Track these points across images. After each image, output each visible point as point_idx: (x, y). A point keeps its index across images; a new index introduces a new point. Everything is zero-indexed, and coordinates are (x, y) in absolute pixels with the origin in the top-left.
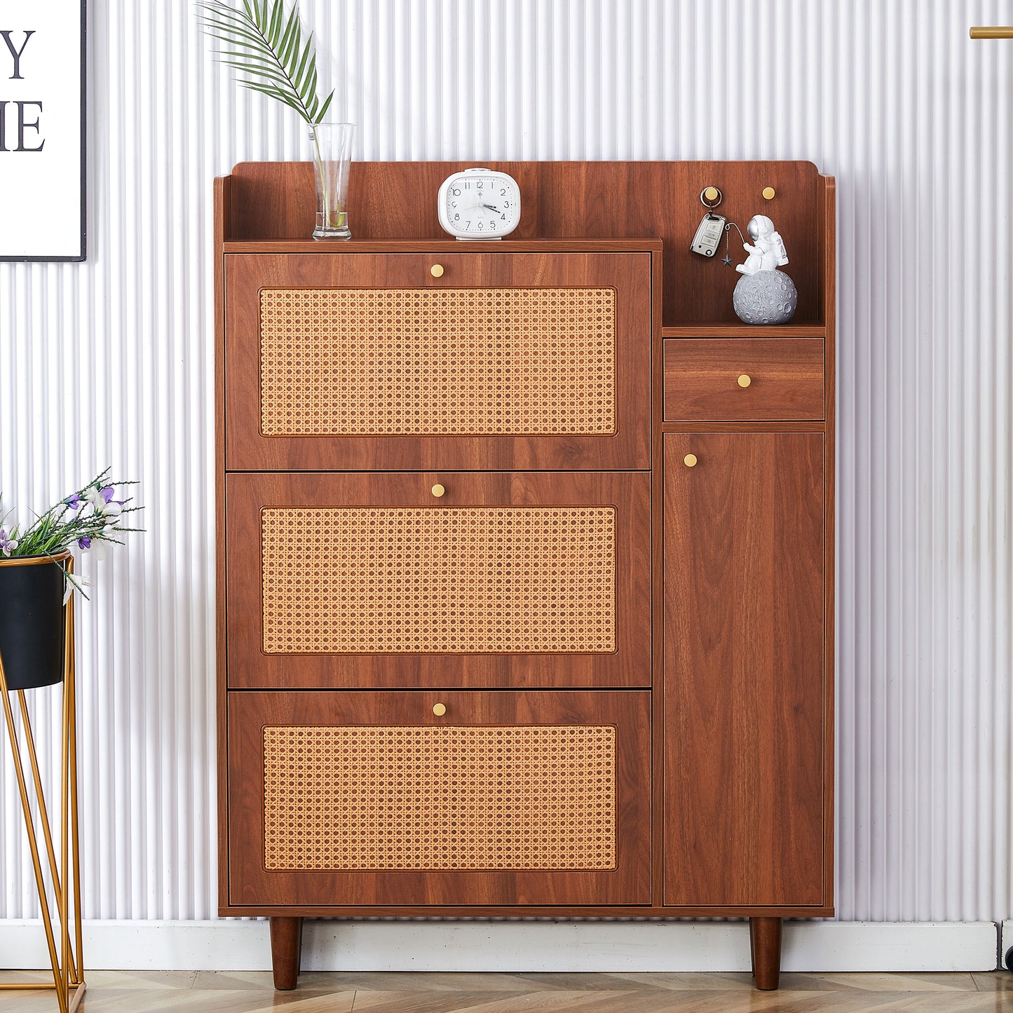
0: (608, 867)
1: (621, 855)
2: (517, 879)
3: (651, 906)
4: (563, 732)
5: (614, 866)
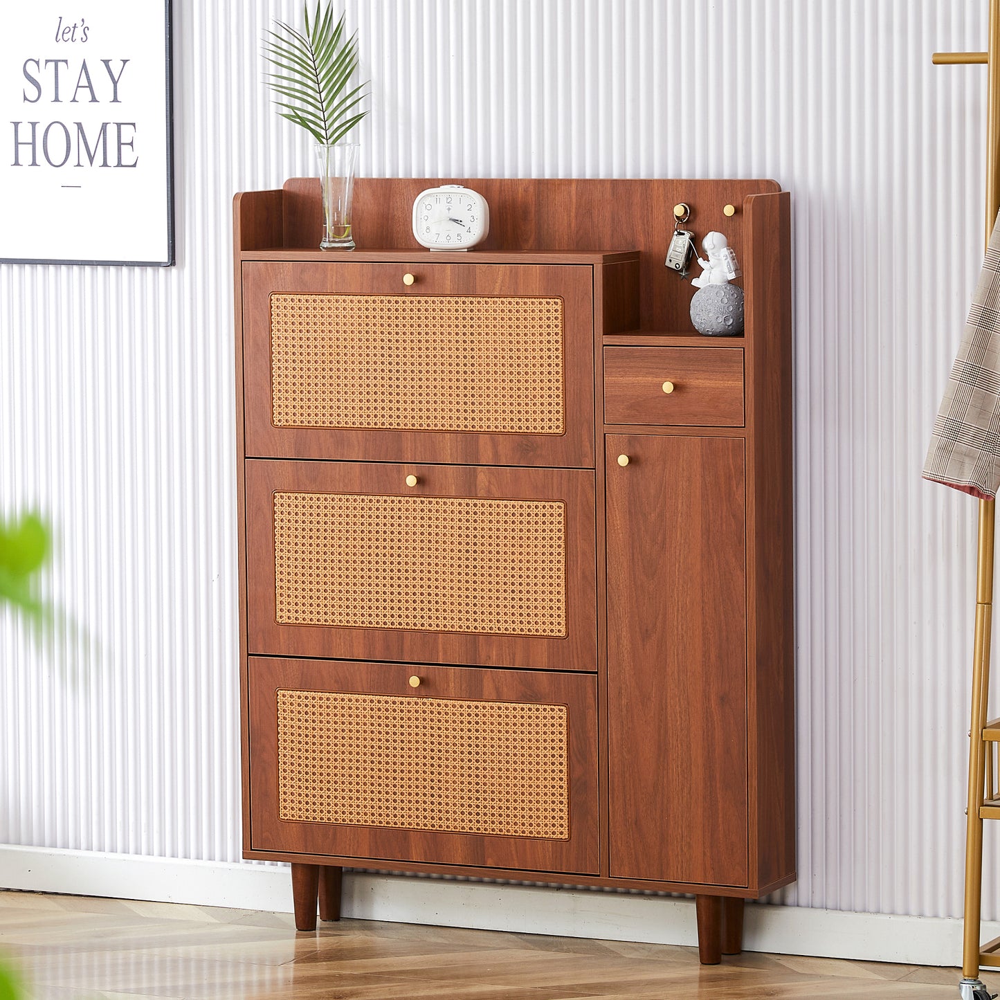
0: (562, 836)
1: (573, 827)
2: (485, 843)
3: (599, 876)
4: (523, 709)
5: (567, 836)
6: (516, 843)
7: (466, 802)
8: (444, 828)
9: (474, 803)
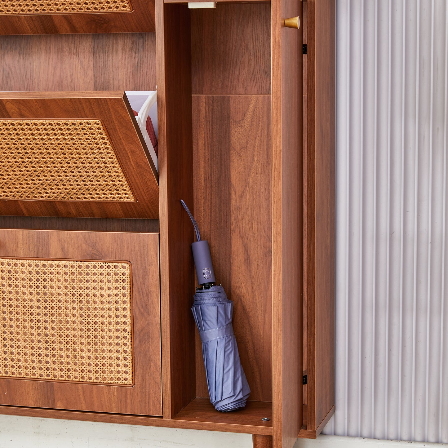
0: (126, 382)
1: (137, 373)
2: (55, 388)
3: (162, 417)
4: (87, 267)
5: (131, 382)
6: (83, 388)
7: (36, 352)
8: (17, 375)
9: (43, 352)
